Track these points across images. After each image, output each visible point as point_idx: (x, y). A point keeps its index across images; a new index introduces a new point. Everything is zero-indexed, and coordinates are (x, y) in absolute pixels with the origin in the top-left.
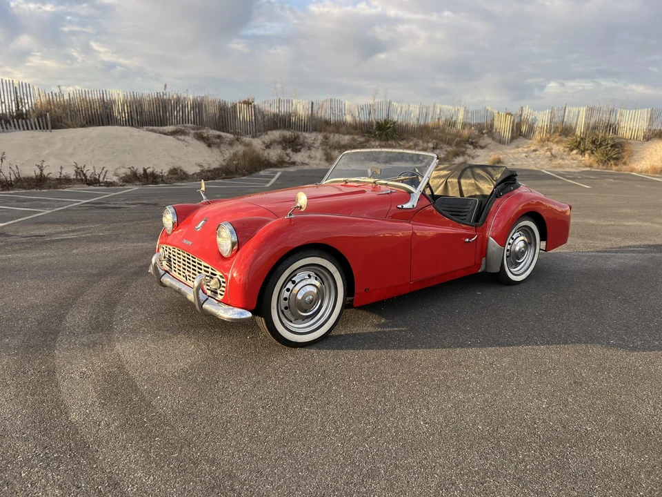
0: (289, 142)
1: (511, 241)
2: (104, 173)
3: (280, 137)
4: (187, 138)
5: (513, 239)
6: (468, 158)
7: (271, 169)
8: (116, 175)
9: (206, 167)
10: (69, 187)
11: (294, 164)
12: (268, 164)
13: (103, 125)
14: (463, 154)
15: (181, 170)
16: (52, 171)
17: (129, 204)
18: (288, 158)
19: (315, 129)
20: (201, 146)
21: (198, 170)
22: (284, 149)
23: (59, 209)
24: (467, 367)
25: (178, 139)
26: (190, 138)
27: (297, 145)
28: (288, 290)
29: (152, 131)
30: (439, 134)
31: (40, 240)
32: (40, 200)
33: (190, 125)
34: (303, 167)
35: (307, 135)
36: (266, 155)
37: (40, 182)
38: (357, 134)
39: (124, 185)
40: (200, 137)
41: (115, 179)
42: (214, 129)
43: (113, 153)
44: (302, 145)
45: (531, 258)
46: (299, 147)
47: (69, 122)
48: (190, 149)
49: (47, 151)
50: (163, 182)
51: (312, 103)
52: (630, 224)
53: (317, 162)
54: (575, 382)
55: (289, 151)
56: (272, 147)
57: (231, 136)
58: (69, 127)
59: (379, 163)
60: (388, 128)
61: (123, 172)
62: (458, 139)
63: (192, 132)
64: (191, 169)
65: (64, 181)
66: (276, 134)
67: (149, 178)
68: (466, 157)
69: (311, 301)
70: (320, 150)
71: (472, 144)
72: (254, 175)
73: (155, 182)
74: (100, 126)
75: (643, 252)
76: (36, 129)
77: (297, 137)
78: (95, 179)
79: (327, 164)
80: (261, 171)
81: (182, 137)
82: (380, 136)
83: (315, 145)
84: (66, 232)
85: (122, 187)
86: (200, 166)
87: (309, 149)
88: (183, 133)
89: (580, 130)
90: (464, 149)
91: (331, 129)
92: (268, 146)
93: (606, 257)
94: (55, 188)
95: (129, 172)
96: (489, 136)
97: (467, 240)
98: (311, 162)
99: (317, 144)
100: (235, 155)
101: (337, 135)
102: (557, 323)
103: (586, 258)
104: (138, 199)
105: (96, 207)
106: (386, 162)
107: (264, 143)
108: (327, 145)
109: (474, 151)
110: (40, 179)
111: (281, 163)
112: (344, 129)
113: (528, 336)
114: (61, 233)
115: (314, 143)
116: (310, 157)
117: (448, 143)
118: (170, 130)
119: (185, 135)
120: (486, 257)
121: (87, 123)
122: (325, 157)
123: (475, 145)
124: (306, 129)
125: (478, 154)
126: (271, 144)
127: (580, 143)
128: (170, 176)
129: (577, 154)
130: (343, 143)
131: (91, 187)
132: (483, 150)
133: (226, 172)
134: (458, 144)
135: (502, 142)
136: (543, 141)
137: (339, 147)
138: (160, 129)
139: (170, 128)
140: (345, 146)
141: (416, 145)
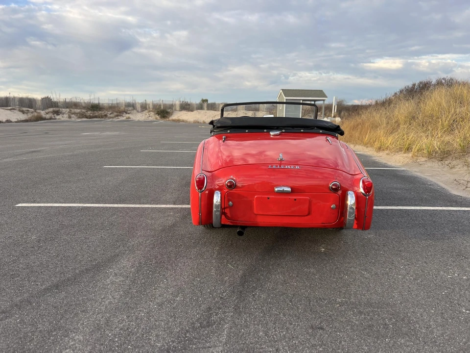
0: (56, 112)
3: (53, 110)
6: (121, 117)
7: (46, 121)
9: (20, 119)
11: (55, 119)
12: (44, 119)
14: (121, 115)
15: (10, 120)
18: (54, 117)
19: (67, 108)
20: (21, 114)
21: (16, 120)
22: (54, 114)
25: (12, 111)
26: (16, 111)
29: (2, 109)
33: (18, 107)
34: (59, 120)
35: (63, 109)
36: (45, 116)
38: (84, 109)
40: (20, 111)
42: (27, 108)
44: (61, 113)
46: (59, 114)
48: (15, 114)
50: (2, 123)
53: (64, 118)
55: (55, 115)
57: (33, 110)
62: (121, 111)
63: (18, 109)
64: (14, 120)
66: (51, 110)
72: (36, 122)
77: (59, 110)
79: (69, 119)
86: (18, 119)
87: (63, 114)
88: (14, 109)
92: (47, 113)
99: (66, 113)
100: (33, 116)
101: (75, 109)
106: (90, 118)
108: (70, 113)
111: (51, 119)
116: (62, 117)
117: (117, 112)
122: (68, 117)
125: (125, 116)
127: (159, 112)
128: (5, 122)
133: (26, 121)
134: (120, 113)
135: (138, 112)
136: (150, 111)
137: (74, 113)
138: (6, 108)
139: (9, 108)
140: (77, 113)
141: (104, 113)
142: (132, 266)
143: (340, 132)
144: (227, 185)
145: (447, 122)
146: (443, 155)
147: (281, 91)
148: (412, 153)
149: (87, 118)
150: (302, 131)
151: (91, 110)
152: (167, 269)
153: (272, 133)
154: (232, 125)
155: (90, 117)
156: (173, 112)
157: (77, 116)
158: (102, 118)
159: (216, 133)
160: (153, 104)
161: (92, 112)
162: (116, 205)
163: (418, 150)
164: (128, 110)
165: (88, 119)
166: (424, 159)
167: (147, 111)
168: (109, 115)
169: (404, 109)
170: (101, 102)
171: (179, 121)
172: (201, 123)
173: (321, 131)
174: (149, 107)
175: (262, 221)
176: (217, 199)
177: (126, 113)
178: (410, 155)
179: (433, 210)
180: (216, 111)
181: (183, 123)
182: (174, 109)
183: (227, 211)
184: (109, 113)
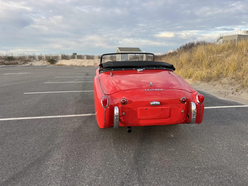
6: (26, 64)
38: (3, 60)
134: (26, 61)
135: (37, 61)
136: (44, 60)
141: (16, 62)
142: (62, 158)
143: (173, 68)
144: (122, 102)
145: (207, 62)
146: (208, 79)
147: (118, 48)
148: (192, 78)
149: (5, 64)
150: (154, 68)
151: (8, 60)
152: (86, 157)
153: (138, 70)
154: (115, 66)
155: (7, 64)
156: (57, 60)
158: (15, 64)
159: (104, 71)
160: (45, 56)
161: (8, 61)
162: (39, 117)
163: (196, 77)
164: (31, 60)
165: (6, 66)
166: (199, 82)
167: (42, 60)
168: (19, 63)
169: (185, 56)
170: (14, 56)
171: (61, 65)
172: (74, 66)
173: (165, 68)
174: (43, 58)
175: (143, 123)
176: (116, 111)
177: (30, 61)
178: (191, 80)
179: (216, 108)
180: (82, 59)
181: (64, 66)
182: (58, 58)
183: (121, 118)
184: (19, 62)
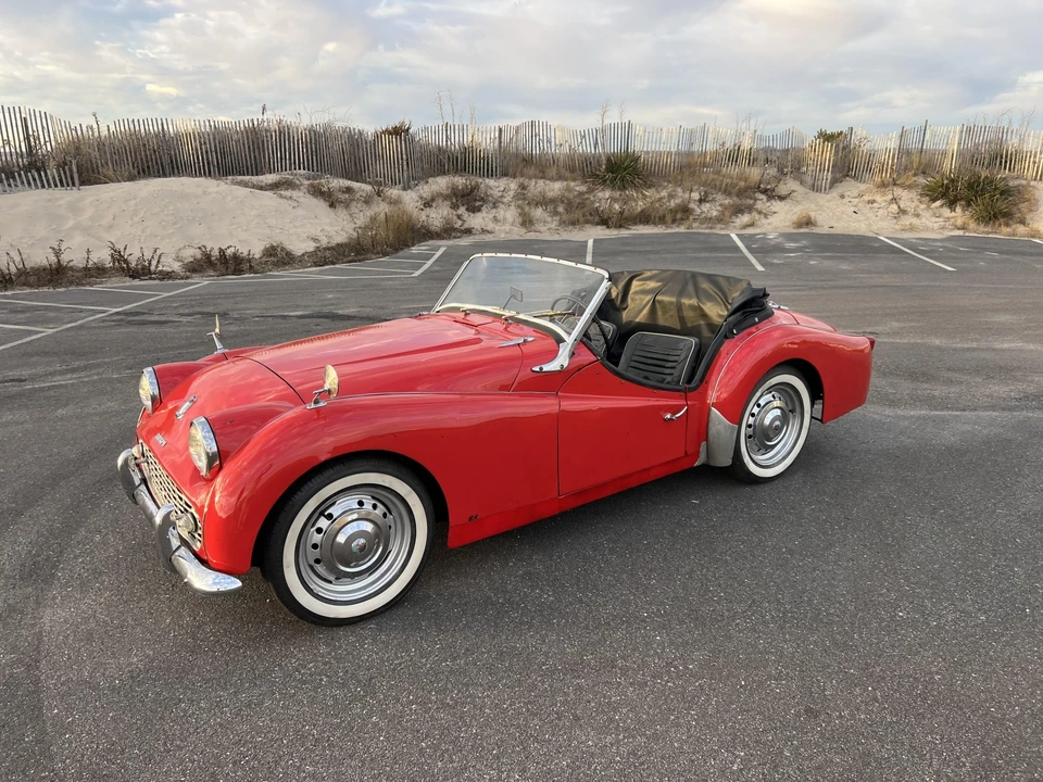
0: (462, 197)
1: (756, 410)
2: (156, 258)
3: (448, 188)
4: (295, 194)
5: (759, 406)
6: (757, 216)
7: (431, 242)
8: (178, 259)
9: (324, 242)
10: (101, 283)
11: (469, 231)
12: (426, 234)
13: (165, 175)
14: (750, 209)
15: (283, 249)
16: (74, 257)
17: (182, 315)
18: (460, 223)
19: (505, 174)
20: (320, 205)
21: (310, 247)
22: (455, 207)
23: (69, 325)
24: (624, 671)
25: (281, 196)
26: (301, 194)
27: (476, 200)
28: (319, 531)
29: (240, 183)
30: (711, 176)
31: (14, 389)
32: (46, 308)
33: (302, 171)
34: (483, 236)
35: (491, 182)
36: (424, 218)
37: (56, 274)
38: (574, 180)
39: (187, 278)
40: (317, 192)
41: (176, 267)
42: (343, 177)
43: (174, 224)
44: (484, 200)
45: (794, 436)
46: (478, 204)
47: (111, 173)
48: (300, 212)
49: (71, 223)
50: (251, 269)
51: (500, 130)
52: (1006, 346)
53: (507, 227)
54: (808, 711)
55: (462, 210)
56: (434, 205)
57: (368, 188)
58: (107, 180)
59: (608, 227)
60: (625, 169)
61: (190, 254)
62: (742, 184)
63: (306, 182)
64: (300, 246)
65: (96, 272)
66: (441, 183)
67: (232, 264)
68: (754, 214)
69: (362, 548)
70: (512, 208)
71: (765, 192)
72: (401, 254)
73: (238, 271)
74: (159, 177)
75: (1011, 409)
76: (56, 186)
77: (476, 187)
78: (144, 268)
79: (524, 230)
80: (413, 245)
81: (288, 193)
82: (612, 182)
83: (505, 200)
84: (62, 373)
85: (183, 281)
86: (315, 240)
87: (495, 206)
88: (289, 185)
89: (949, 165)
90: (752, 202)
91: (532, 171)
92: (428, 204)
93: (944, 420)
94: (78, 284)
95: (199, 255)
96: (795, 179)
97: (669, 416)
98: (497, 228)
99: (508, 197)
100: (373, 219)
101: (541, 182)
102: (814, 569)
103: (906, 423)
104: (201, 305)
105: (129, 322)
106: (620, 226)
107: (421, 198)
108: (524, 199)
109: (769, 204)
110: (57, 270)
111: (448, 232)
112: (553, 172)
113: (754, 600)
114: (52, 374)
115: (502, 196)
116: (495, 219)
117: (725, 192)
118: (270, 182)
119: (293, 189)
120: (707, 440)
121: (139, 173)
122: (520, 220)
123: (771, 194)
124: (490, 174)
125: (774, 209)
126: (433, 200)
127: (947, 188)
128: (264, 259)
129: (942, 206)
130: (550, 195)
131: (137, 282)
132: (783, 203)
133: (355, 250)
134: (741, 193)
136: (886, 185)
137: (543, 202)
138: (255, 179)
139: (270, 178)
140: (553, 201)
141: (671, 196)
151: (610, 185)
155: (623, 221)
157: (556, 213)
158: (673, 220)
161: (617, 194)
164: (765, 181)
165: (614, 233)
168: (697, 208)
170: (637, 146)
177: (767, 195)
184: (695, 195)
